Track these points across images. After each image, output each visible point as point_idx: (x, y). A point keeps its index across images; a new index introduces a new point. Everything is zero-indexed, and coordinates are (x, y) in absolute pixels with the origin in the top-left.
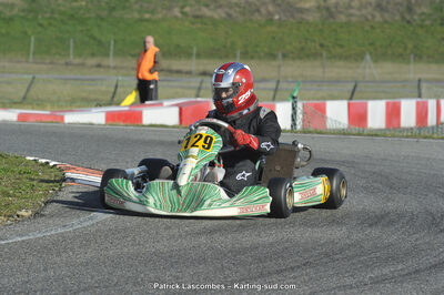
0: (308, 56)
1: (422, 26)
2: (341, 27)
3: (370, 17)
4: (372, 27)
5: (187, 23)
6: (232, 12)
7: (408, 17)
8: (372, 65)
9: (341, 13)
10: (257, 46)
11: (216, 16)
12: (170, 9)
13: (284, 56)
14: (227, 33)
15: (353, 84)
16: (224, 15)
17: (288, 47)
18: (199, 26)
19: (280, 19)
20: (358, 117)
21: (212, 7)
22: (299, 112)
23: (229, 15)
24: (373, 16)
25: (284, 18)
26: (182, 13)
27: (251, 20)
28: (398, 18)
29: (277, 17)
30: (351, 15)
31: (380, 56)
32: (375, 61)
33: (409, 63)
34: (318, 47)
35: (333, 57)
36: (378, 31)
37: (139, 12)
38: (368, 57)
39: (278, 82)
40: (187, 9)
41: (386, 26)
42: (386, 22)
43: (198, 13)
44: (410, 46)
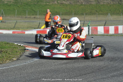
0: (92, 14)
2: (102, 6)
3: (109, 3)
4: (110, 6)
5: (59, 6)
6: (71, 2)
7: (120, 2)
8: (110, 16)
9: (101, 2)
10: (78, 11)
11: (67, 3)
12: (54, 1)
13: (86, 14)
14: (70, 8)
15: (105, 22)
16: (69, 3)
17: (87, 12)
18: (62, 6)
19: (84, 4)
20: (107, 31)
21: (66, 1)
22: (90, 29)
23: (70, 3)
24: (111, 3)
25: (85, 4)
26: (57, 3)
27: (76, 4)
28: (117, 3)
29: (84, 3)
30: (104, 2)
31: (113, 14)
32: (111, 15)
33: (120, 15)
34: (95, 11)
35: (99, 14)
36: (112, 7)
37: (46, 3)
38: (109, 14)
39: (84, 21)
40: (59, 2)
41: (114, 5)
42: (114, 4)
43: (62, 3)
44: (121, 11)
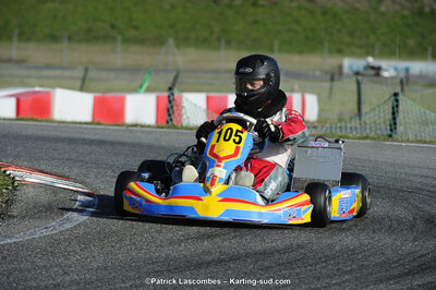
0: (96, 39)
1: (230, 6)
4: (172, 5)
8: (176, 51)
10: (35, 26)
13: (69, 38)
17: (73, 27)
31: (184, 41)
33: (217, 49)
34: (108, 28)
36: (179, 10)
38: (171, 42)
44: (217, 29)
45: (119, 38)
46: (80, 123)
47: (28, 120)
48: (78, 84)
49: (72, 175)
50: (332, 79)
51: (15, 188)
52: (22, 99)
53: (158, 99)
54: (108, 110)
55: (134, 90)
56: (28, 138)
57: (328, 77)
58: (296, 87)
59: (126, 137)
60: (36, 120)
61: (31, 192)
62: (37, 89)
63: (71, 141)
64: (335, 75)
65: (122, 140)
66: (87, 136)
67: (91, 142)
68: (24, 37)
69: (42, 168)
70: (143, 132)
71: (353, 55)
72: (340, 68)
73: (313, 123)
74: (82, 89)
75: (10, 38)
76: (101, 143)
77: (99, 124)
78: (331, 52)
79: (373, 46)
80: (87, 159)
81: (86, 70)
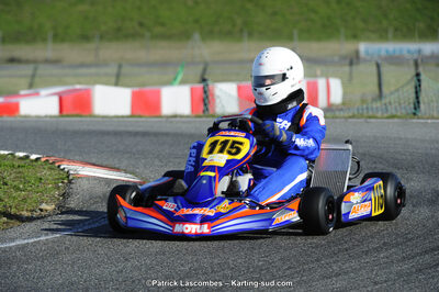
0: (126, 37)
10: (67, 27)
13: (101, 37)
14: (33, 14)
31: (209, 34)
34: (137, 26)
38: (197, 36)
45: (148, 34)
46: (123, 117)
47: (72, 116)
48: (113, 80)
49: (123, 166)
50: (351, 64)
51: (70, 182)
52: (64, 97)
53: (192, 90)
54: (146, 103)
55: (169, 83)
56: (75, 133)
57: (347, 62)
58: (319, 72)
59: (168, 128)
60: (81, 116)
61: (85, 185)
62: (78, 87)
63: (116, 134)
64: (354, 60)
65: (164, 130)
66: (130, 129)
67: (136, 134)
68: (58, 38)
69: (94, 161)
70: (184, 122)
71: (368, 39)
72: (357, 52)
73: (338, 106)
74: (116, 84)
75: (44, 40)
76: (145, 134)
77: (140, 117)
78: (347, 38)
79: (386, 31)
80: (134, 150)
81: (120, 66)
